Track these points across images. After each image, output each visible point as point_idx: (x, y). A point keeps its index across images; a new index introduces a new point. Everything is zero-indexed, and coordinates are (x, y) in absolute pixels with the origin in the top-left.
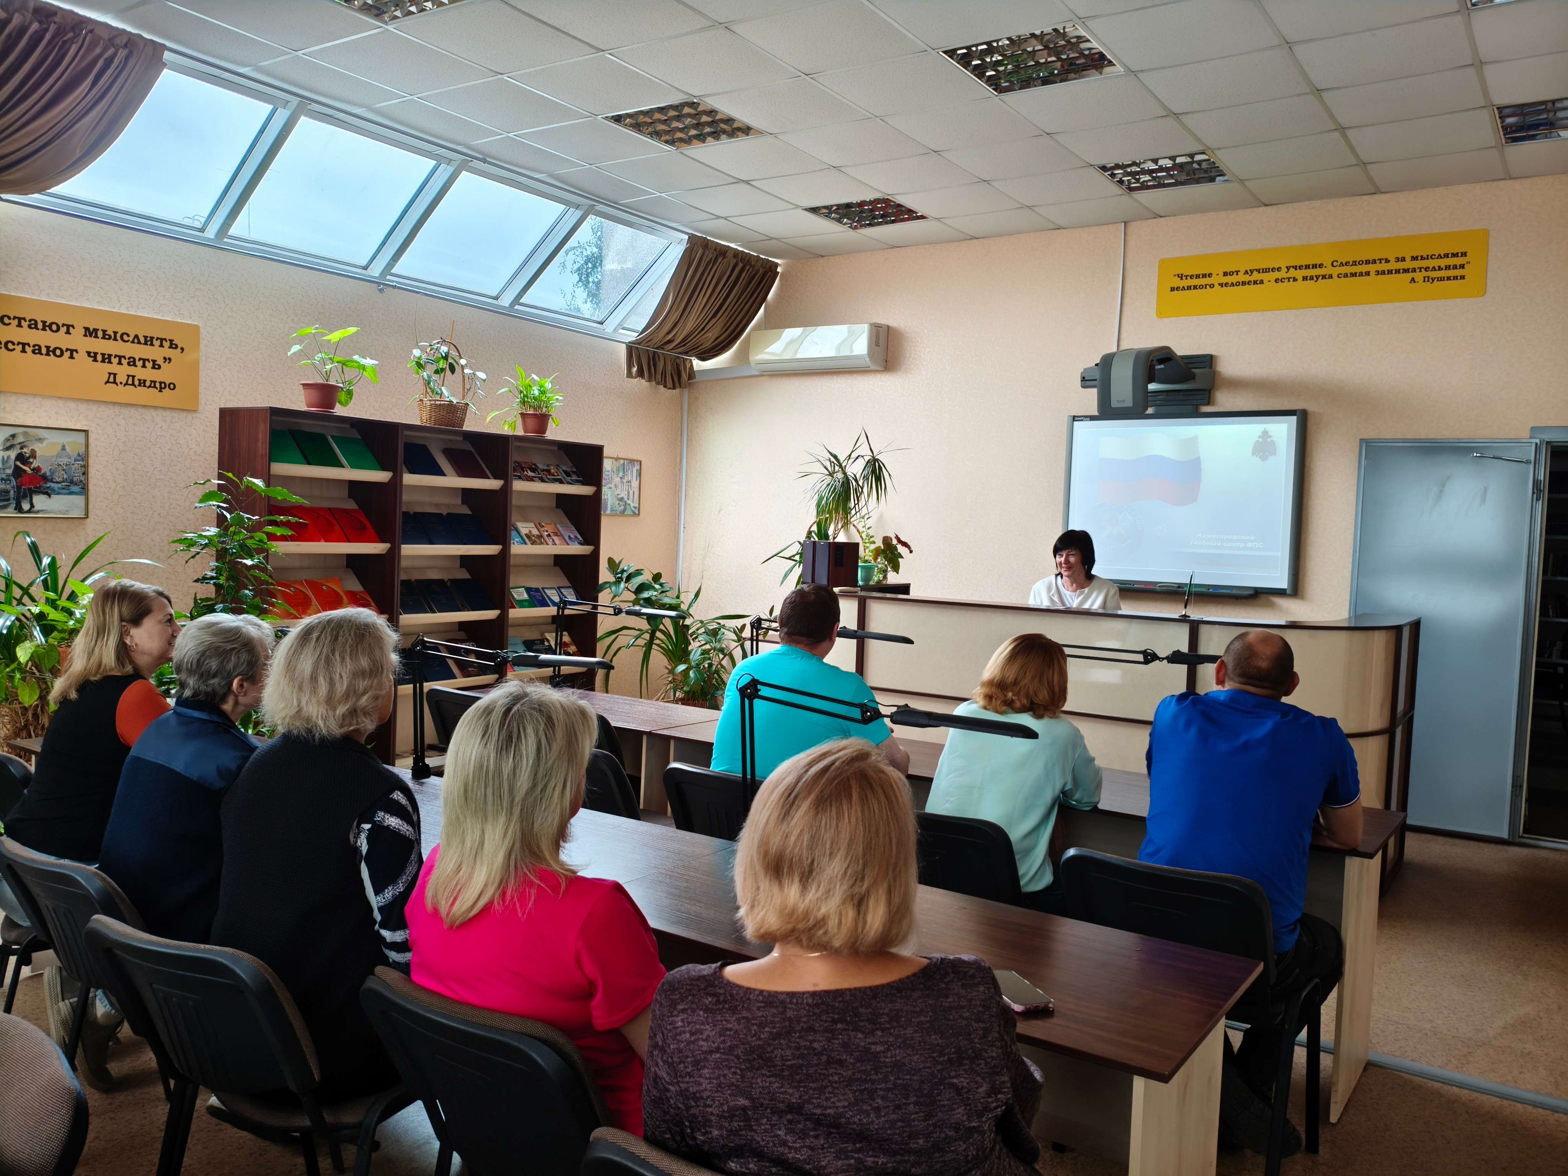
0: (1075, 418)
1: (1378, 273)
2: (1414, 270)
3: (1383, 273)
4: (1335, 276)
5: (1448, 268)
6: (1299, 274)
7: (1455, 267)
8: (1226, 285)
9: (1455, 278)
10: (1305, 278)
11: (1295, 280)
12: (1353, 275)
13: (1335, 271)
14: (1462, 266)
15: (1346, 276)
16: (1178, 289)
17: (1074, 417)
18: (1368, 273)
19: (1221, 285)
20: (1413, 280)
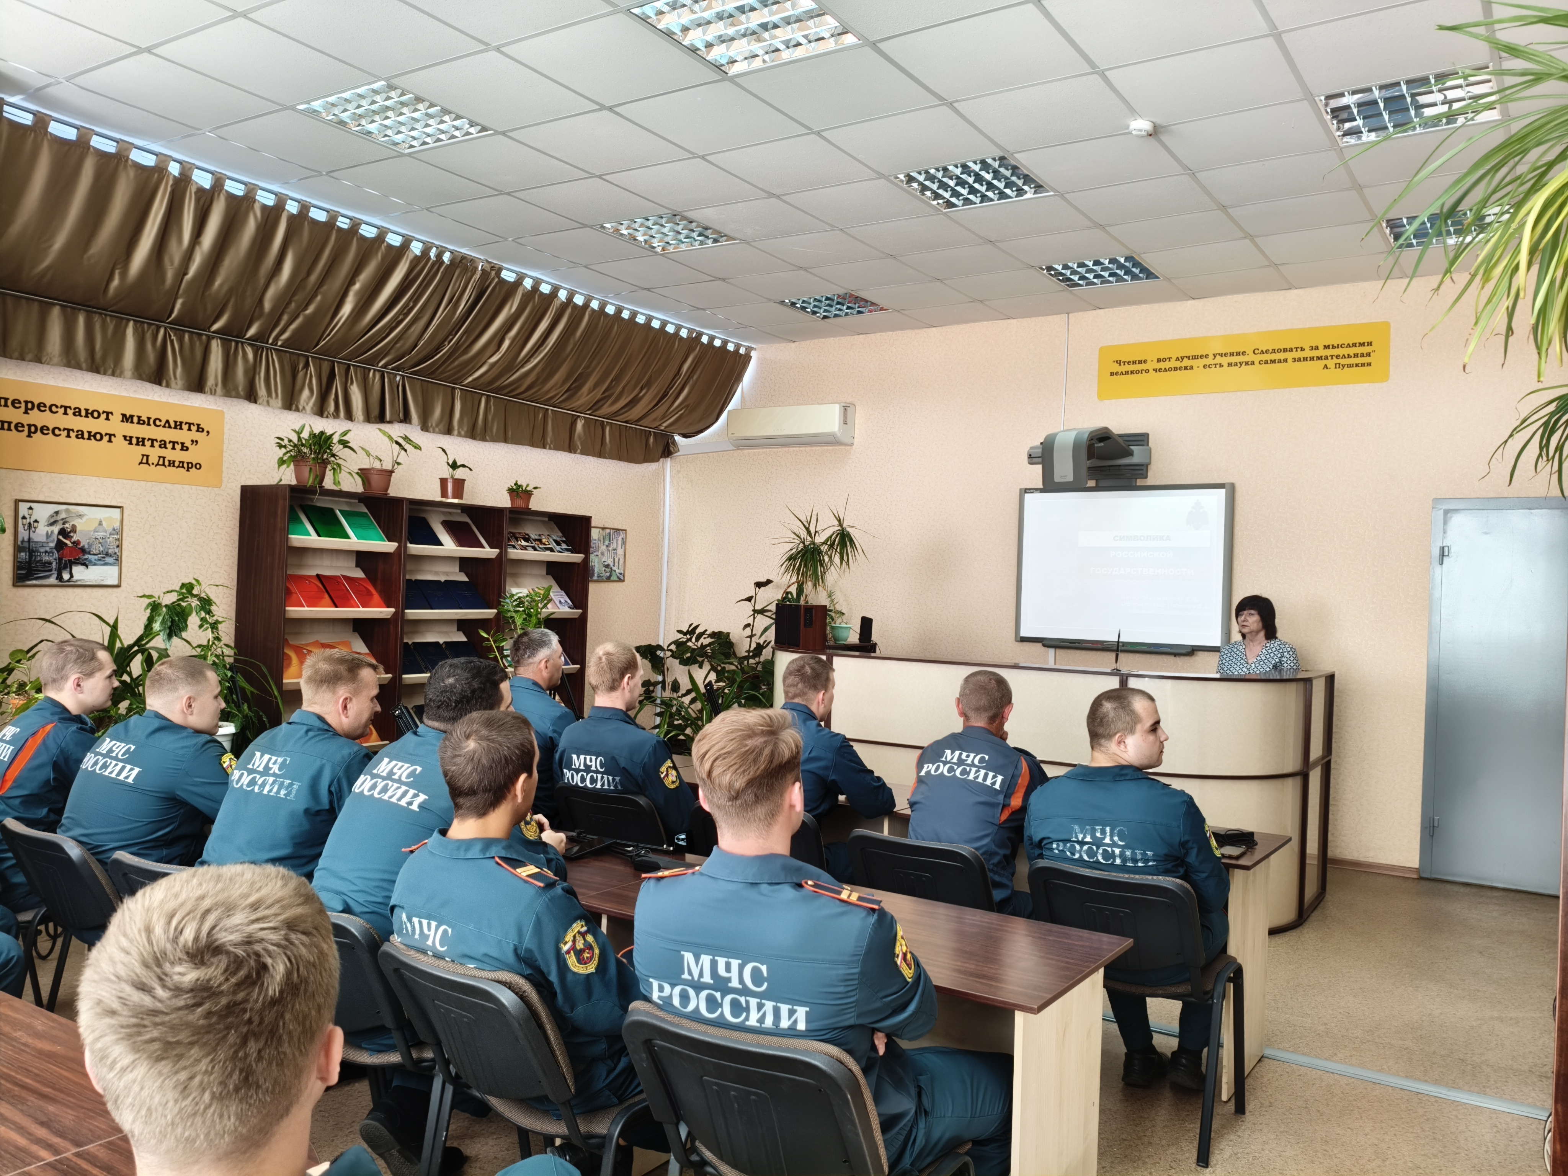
0: (1026, 491)
1: (1295, 360)
2: (1326, 358)
3: (1299, 360)
4: (1256, 363)
5: (1356, 356)
6: (1225, 361)
7: (1362, 355)
8: (1160, 370)
9: (1363, 365)
10: (1230, 365)
11: (1221, 366)
12: (1273, 361)
13: (1257, 358)
14: (1369, 355)
15: (1266, 362)
16: (1117, 373)
17: (1026, 489)
18: (1286, 360)
19: (1155, 370)
20: (1326, 367)
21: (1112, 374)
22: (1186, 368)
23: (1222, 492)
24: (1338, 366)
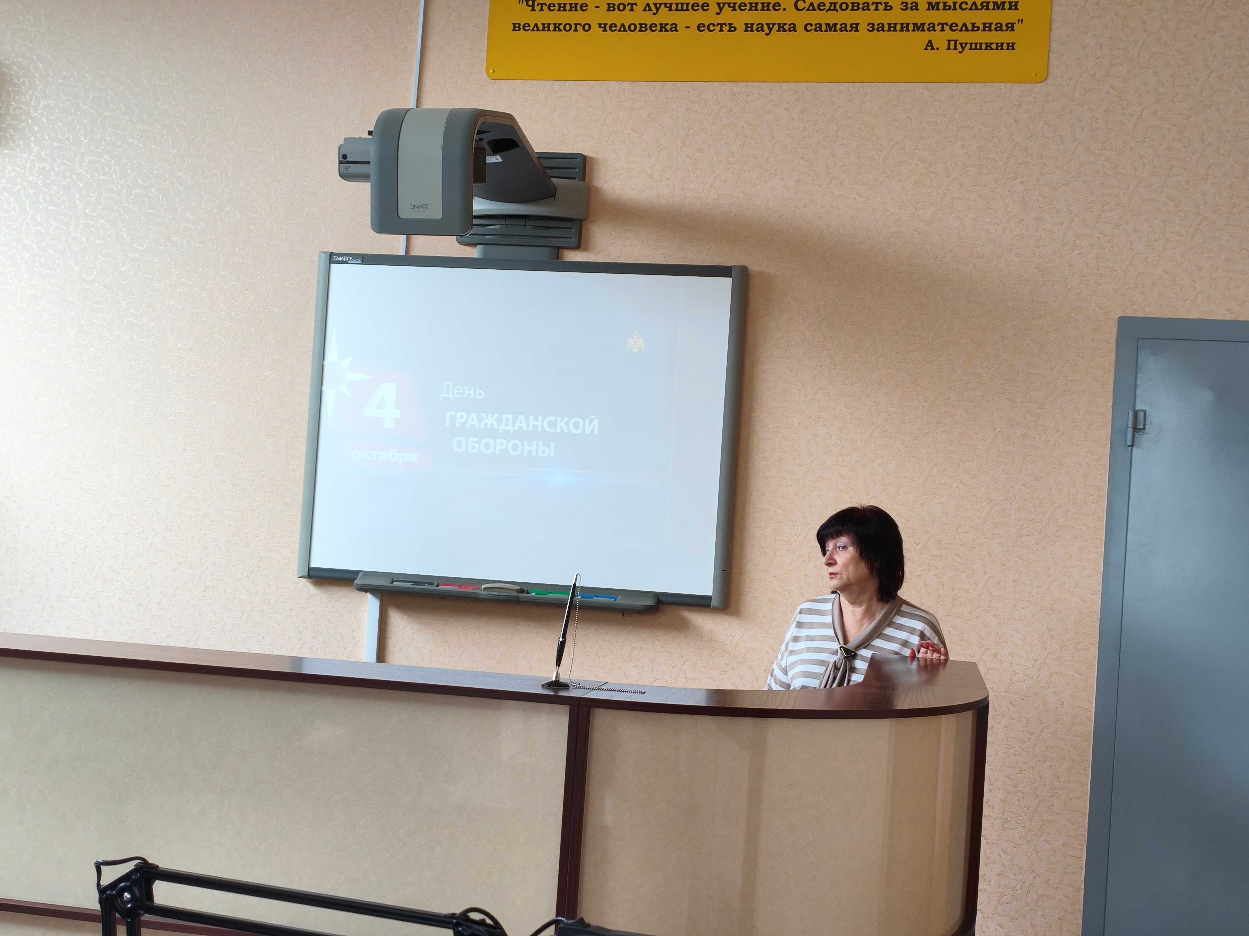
0: (332, 258)
1: (872, 27)
2: (932, 27)
3: (881, 28)
4: (800, 27)
5: (987, 27)
6: (740, 18)
7: (999, 27)
8: (612, 27)
9: (1000, 46)
10: (749, 28)
11: (732, 28)
12: (831, 28)
13: (801, 18)
14: (1011, 27)
15: (818, 28)
16: (526, 27)
17: (331, 254)
18: (855, 27)
19: (603, 27)
20: (930, 45)
21: (516, 27)
22: (663, 28)
23: (726, 283)
24: (952, 45)
